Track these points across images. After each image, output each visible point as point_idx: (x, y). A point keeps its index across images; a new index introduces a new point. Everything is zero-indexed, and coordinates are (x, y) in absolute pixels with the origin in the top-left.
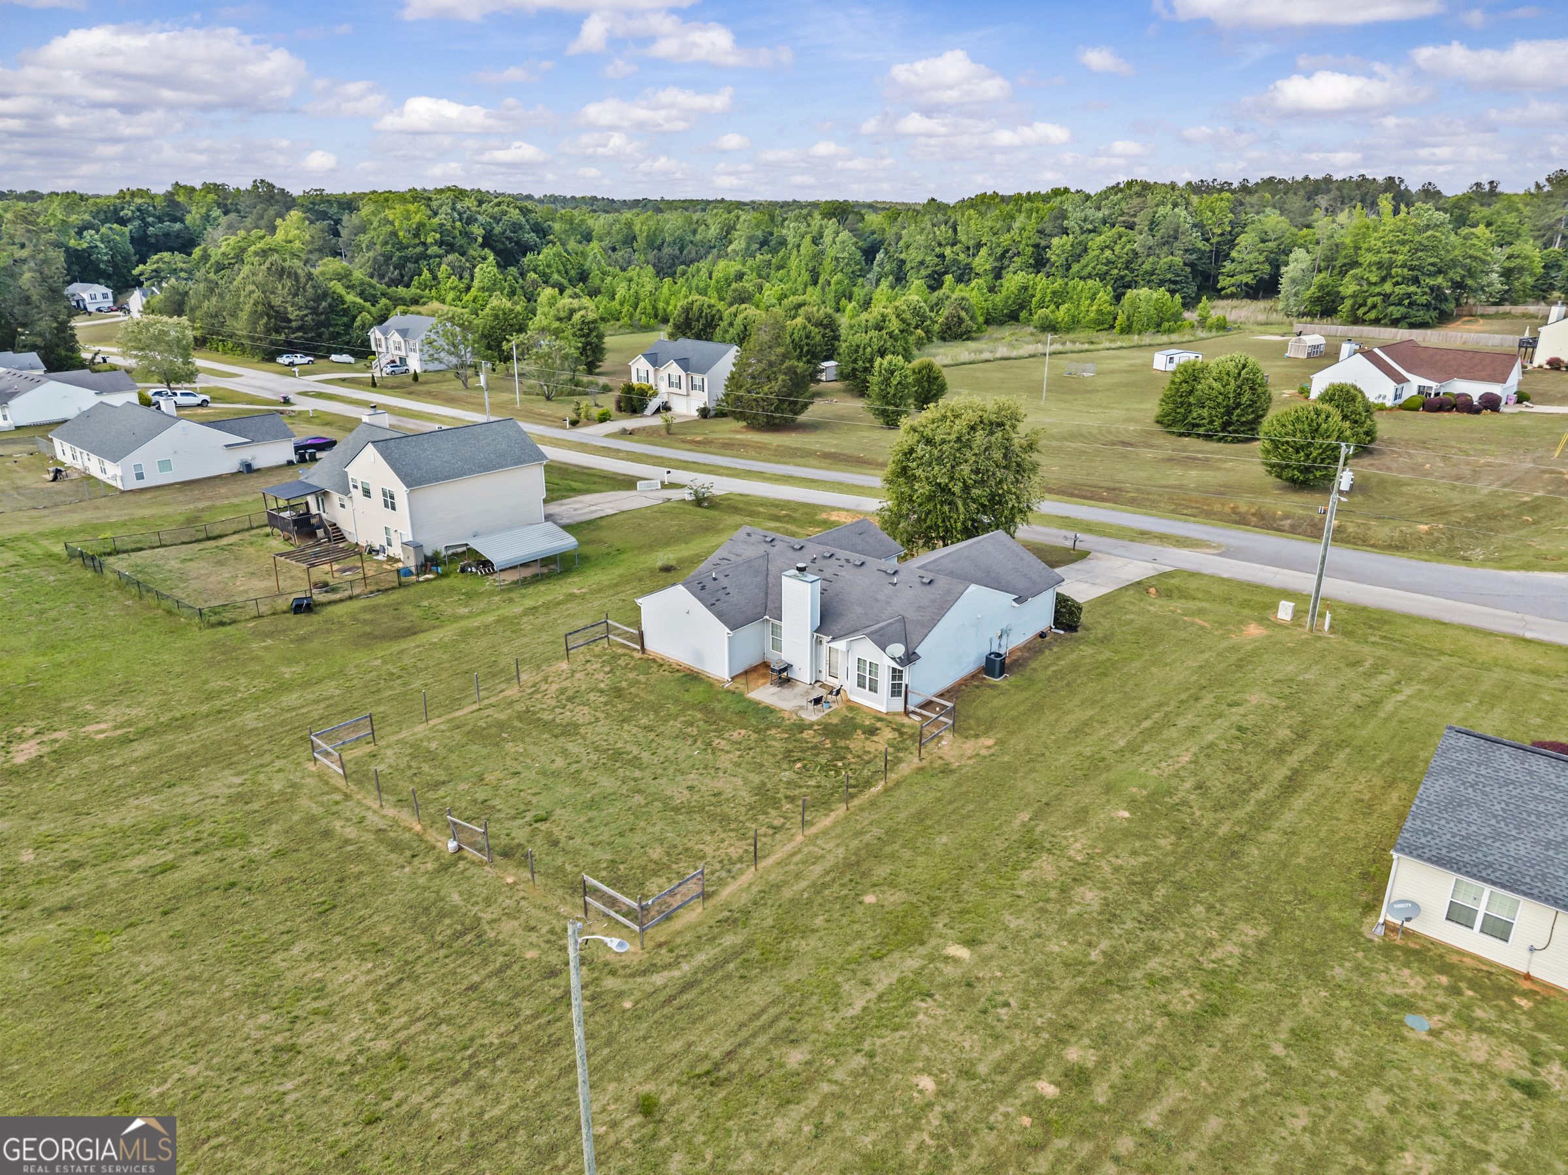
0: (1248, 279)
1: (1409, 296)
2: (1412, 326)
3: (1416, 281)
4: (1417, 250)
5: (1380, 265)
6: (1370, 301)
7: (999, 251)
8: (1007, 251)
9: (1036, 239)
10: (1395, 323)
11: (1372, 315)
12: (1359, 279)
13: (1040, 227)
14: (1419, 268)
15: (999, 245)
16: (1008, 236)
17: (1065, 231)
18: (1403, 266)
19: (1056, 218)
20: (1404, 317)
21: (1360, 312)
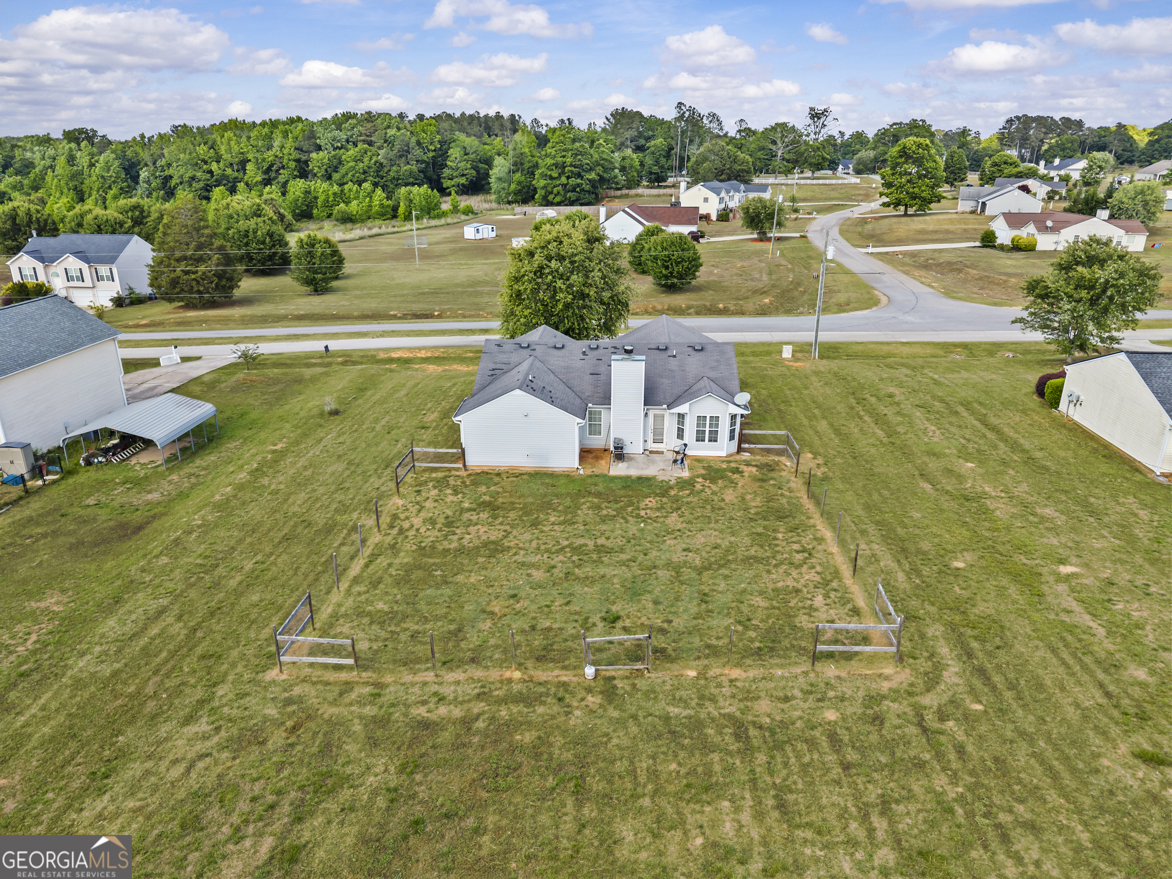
0: (463, 181)
1: (578, 185)
2: (582, 205)
3: (579, 176)
4: (576, 155)
5: (556, 165)
6: (555, 190)
7: (266, 166)
8: (272, 165)
9: (295, 155)
10: (572, 203)
11: (558, 199)
12: (544, 176)
13: (297, 145)
14: (580, 166)
15: (264, 160)
16: (270, 153)
17: (319, 148)
18: (571, 165)
19: (309, 138)
20: (578, 200)
21: (551, 197)
